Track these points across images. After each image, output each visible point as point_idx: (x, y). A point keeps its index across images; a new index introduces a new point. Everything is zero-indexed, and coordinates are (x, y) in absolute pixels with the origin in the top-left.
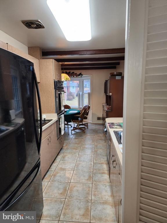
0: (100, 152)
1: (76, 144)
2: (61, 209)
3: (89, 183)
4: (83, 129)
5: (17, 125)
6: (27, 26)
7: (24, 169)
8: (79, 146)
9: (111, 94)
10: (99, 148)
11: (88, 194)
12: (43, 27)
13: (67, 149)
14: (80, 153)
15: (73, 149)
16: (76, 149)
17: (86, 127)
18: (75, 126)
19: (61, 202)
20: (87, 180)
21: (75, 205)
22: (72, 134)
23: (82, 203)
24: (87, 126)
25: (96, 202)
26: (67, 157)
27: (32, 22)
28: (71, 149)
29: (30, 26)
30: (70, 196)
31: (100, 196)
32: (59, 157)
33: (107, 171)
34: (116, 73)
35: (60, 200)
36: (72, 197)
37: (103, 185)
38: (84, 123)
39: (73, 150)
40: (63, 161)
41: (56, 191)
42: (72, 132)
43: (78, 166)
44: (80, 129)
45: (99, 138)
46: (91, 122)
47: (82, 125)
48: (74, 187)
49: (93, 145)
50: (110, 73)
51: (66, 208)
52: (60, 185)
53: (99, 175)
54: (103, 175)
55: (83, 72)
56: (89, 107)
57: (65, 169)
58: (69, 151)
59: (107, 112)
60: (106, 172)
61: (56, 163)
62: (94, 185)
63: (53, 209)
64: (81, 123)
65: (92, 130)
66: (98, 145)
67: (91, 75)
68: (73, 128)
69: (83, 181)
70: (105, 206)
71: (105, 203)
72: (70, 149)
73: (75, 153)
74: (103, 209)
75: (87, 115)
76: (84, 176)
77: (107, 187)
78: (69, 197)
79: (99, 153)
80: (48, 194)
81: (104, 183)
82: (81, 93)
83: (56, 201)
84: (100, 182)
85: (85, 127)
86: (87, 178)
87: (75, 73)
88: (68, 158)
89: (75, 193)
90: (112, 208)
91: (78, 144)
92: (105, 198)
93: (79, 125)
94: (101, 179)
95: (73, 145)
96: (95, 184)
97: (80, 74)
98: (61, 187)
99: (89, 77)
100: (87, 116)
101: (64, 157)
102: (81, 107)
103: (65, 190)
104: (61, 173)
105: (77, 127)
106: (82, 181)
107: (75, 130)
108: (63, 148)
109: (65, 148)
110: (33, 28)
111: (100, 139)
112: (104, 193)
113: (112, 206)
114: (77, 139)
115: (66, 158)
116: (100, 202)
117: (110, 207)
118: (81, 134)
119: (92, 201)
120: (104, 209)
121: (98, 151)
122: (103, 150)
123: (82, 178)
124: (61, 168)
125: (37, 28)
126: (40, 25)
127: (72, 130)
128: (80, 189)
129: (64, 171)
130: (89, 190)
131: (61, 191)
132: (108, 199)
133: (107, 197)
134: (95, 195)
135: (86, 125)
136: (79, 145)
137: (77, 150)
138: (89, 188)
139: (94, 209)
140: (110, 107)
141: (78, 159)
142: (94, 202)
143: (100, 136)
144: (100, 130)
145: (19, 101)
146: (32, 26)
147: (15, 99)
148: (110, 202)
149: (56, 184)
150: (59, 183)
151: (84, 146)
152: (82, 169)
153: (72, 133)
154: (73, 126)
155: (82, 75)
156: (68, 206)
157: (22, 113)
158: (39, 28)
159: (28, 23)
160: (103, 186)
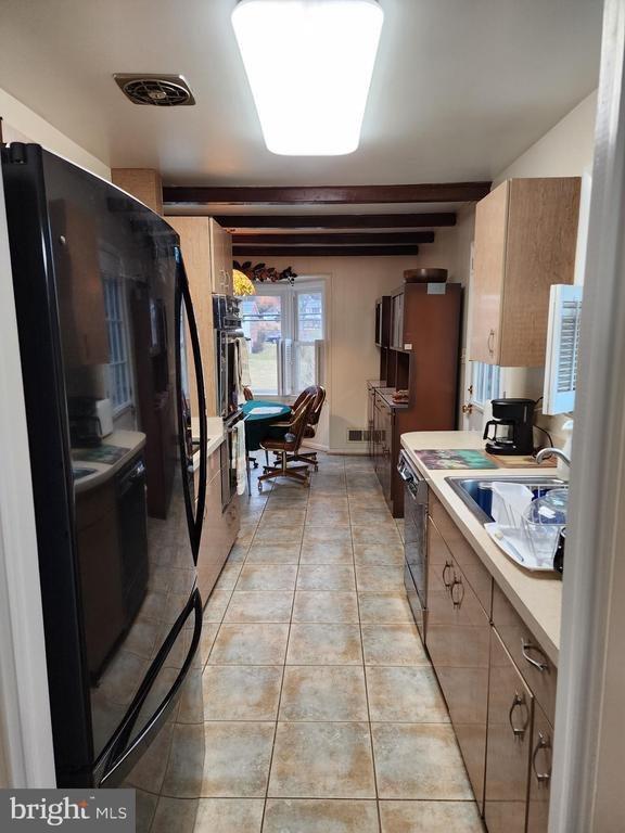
0: (375, 555)
1: (284, 527)
2: (267, 756)
3: (352, 663)
4: (301, 473)
5: (120, 456)
6: (130, 95)
7: (142, 615)
8: (295, 536)
9: (408, 347)
10: (367, 543)
11: (354, 701)
12: (191, 102)
13: (254, 546)
14: (302, 561)
15: (274, 546)
16: (287, 547)
17: (311, 468)
18: (271, 465)
19: (263, 734)
20: (345, 653)
21: (316, 742)
22: (262, 493)
23: (338, 734)
24: (314, 463)
25: (389, 729)
26: (256, 575)
27: (155, 83)
28: (268, 546)
29: (146, 94)
30: (292, 714)
31: (398, 708)
32: (230, 576)
33: (410, 621)
34: (428, 270)
35: (259, 726)
36: (298, 715)
37: (404, 669)
38: (301, 451)
39: (275, 548)
40: (243, 589)
41: (237, 696)
42: (260, 484)
43: (302, 606)
44: (291, 472)
45: (365, 506)
46: (327, 448)
47: (296, 458)
48: (302, 679)
49: (346, 529)
50: (405, 273)
51: (284, 753)
52: (250, 674)
53: (385, 637)
54: (399, 634)
55: (297, 264)
56: (322, 395)
57: (259, 618)
58: (260, 553)
59: (394, 410)
60: (409, 624)
61: (223, 599)
62: (373, 672)
63: (237, 759)
64: (293, 453)
65: (330, 476)
66: (364, 533)
67: (328, 277)
68: (264, 472)
69: (331, 657)
70: (421, 741)
71: (419, 730)
72: (264, 546)
73: (285, 561)
74: (417, 750)
75: (316, 421)
76: (332, 642)
77: (419, 676)
78: (289, 715)
79: (374, 559)
80: (212, 707)
81: (406, 664)
82: (288, 342)
83: (243, 732)
84: (390, 659)
85: (306, 467)
86: (342, 646)
87: (268, 266)
88: (263, 578)
89: (307, 702)
90: (448, 746)
91: (291, 528)
92: (417, 715)
93: (288, 460)
94: (393, 649)
95: (272, 531)
96: (373, 667)
97: (285, 271)
98: (255, 681)
99: (321, 285)
100: (313, 427)
101: (246, 577)
102: (288, 392)
103: (269, 689)
104: (245, 632)
105: (279, 466)
106: (326, 659)
107: (272, 479)
108: (237, 543)
109: (244, 542)
110: (154, 104)
111: (367, 510)
112: (411, 698)
113: (444, 739)
114: (284, 509)
115: (256, 580)
116: (402, 730)
117: (440, 743)
118: (295, 491)
119: (374, 726)
120: (420, 751)
121: (368, 552)
122: (383, 546)
123: (325, 646)
124: (242, 615)
125: (168, 105)
126: (183, 94)
127: (260, 479)
128: (324, 686)
129: (256, 626)
130: (355, 690)
131: (257, 696)
132: (426, 717)
133: (422, 711)
134: (378, 705)
135: (310, 458)
136: (293, 532)
137: (291, 551)
138: (356, 680)
139: (385, 752)
140: (406, 392)
141: (299, 580)
142: (380, 730)
143: (367, 500)
144: (363, 476)
145: (123, 365)
146: (152, 95)
147: (113, 363)
148: (436, 728)
149: (235, 672)
150: (244, 668)
151: (313, 536)
152: (318, 617)
153: (260, 490)
154: (262, 463)
155: (295, 276)
156: (291, 745)
157: (133, 413)
158: (175, 104)
159: (140, 83)
160: (404, 673)
